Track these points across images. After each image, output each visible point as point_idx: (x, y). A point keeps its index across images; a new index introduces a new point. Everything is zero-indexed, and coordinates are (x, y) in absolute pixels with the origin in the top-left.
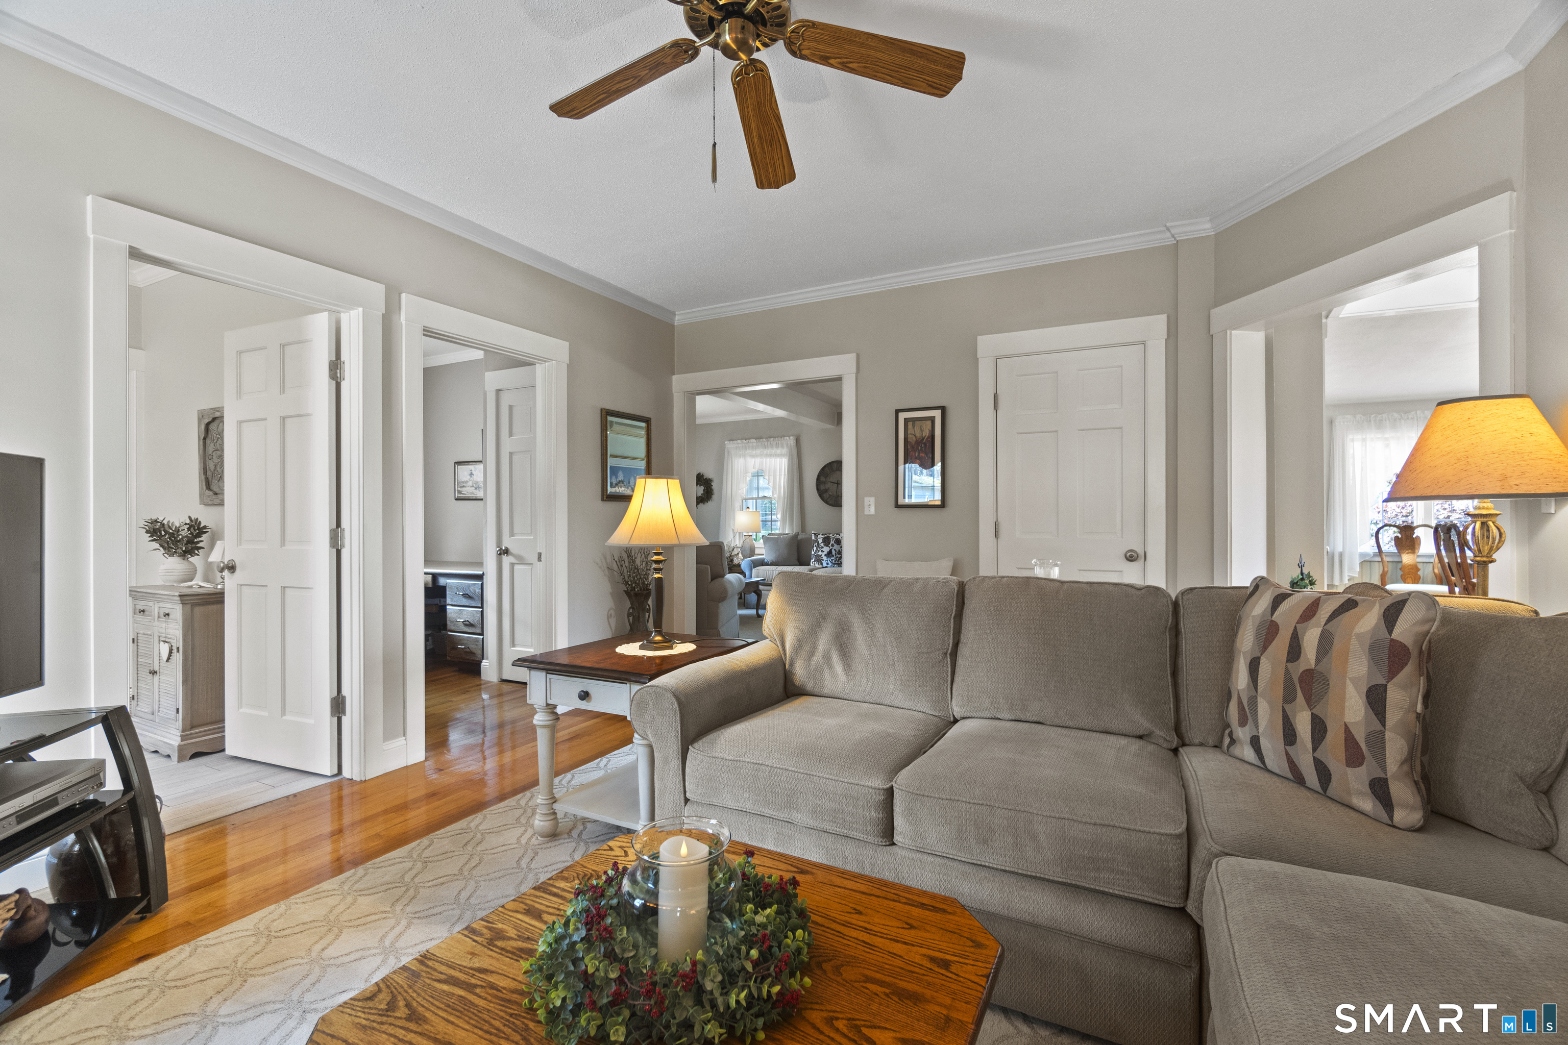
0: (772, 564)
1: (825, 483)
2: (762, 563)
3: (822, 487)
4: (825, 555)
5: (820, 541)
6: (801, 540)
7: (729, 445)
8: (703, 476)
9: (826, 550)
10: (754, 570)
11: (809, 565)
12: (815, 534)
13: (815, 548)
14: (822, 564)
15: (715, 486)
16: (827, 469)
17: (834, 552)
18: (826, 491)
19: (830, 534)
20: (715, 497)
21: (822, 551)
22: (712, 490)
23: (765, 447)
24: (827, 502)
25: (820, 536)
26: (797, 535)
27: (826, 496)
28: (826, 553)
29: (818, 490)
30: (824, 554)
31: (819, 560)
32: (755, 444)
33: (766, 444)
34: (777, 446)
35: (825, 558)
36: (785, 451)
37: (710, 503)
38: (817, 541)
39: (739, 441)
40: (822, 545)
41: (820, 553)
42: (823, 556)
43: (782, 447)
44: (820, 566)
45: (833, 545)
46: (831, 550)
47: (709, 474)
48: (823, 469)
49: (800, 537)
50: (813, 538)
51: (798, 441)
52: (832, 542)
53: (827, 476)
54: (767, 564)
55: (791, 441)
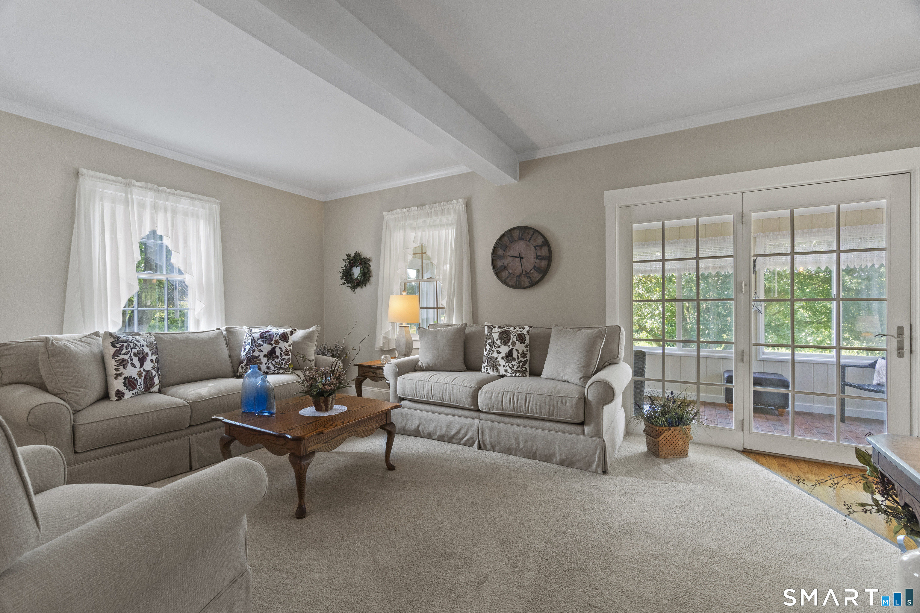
0: (428, 369)
1: (503, 257)
2: (415, 367)
3: (499, 263)
4: (503, 358)
5: (496, 336)
6: (470, 334)
7: (388, 216)
8: (360, 256)
9: (504, 350)
10: (399, 378)
11: (479, 370)
12: (488, 327)
13: (488, 347)
14: (498, 371)
15: (373, 266)
16: (505, 239)
17: (515, 354)
18: (504, 268)
19: (510, 326)
20: (372, 279)
21: (499, 352)
22: (369, 271)
23: (429, 215)
24: (505, 283)
25: (496, 330)
26: (464, 327)
27: (504, 274)
28: (503, 354)
29: (494, 267)
30: (500, 356)
31: (494, 366)
32: (416, 213)
33: (429, 211)
34: (443, 212)
35: (502, 362)
36: (451, 218)
37: (368, 286)
38: (490, 336)
39: (398, 211)
40: (498, 342)
41: (495, 355)
42: (500, 359)
43: (449, 213)
44: (496, 373)
45: (514, 344)
46: (511, 351)
47: (366, 253)
48: (500, 239)
49: (468, 331)
50: (486, 332)
51: (468, 205)
52: (513, 339)
53: (505, 248)
54: (422, 370)
55: (459, 205)
